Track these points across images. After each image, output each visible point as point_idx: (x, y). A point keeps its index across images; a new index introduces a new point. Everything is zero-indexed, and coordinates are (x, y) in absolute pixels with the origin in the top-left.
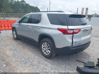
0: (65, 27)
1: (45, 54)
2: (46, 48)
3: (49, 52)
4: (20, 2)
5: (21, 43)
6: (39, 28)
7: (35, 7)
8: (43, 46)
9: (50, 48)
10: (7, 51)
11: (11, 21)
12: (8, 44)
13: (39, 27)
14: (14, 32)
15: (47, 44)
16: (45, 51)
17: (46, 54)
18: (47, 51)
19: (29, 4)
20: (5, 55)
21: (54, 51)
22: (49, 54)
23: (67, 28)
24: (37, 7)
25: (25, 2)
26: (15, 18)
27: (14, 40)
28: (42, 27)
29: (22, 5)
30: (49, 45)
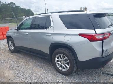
0: (91, 32)
1: (61, 70)
2: (63, 62)
3: (68, 66)
4: (8, 4)
5: (22, 57)
6: (50, 35)
7: (27, 9)
8: (57, 59)
9: (68, 61)
10: (6, 71)
11: (2, 28)
12: (3, 61)
13: (48, 33)
14: (10, 43)
15: (63, 56)
16: (61, 66)
17: (63, 70)
18: (64, 66)
19: (20, 7)
20: (3, 78)
21: (75, 66)
22: (67, 69)
23: (95, 33)
24: (29, 9)
25: (15, 4)
26: (5, 24)
27: (11, 53)
28: (53, 34)
29: (12, 8)
30: (66, 58)
